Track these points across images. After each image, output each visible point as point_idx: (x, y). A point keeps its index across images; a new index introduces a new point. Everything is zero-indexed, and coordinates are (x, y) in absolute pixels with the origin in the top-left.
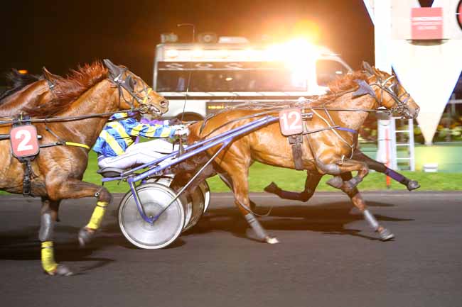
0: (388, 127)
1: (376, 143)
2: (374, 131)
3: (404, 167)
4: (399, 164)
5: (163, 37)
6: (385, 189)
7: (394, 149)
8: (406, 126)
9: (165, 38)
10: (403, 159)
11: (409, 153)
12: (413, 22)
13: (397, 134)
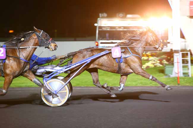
0: (178, 57)
1: (173, 64)
2: (172, 58)
3: (186, 75)
4: (184, 74)
5: (100, 14)
6: (177, 85)
7: (182, 67)
8: (187, 56)
9: (102, 15)
10: (186, 71)
11: (188, 69)
12: (190, 8)
13: (183, 60)
